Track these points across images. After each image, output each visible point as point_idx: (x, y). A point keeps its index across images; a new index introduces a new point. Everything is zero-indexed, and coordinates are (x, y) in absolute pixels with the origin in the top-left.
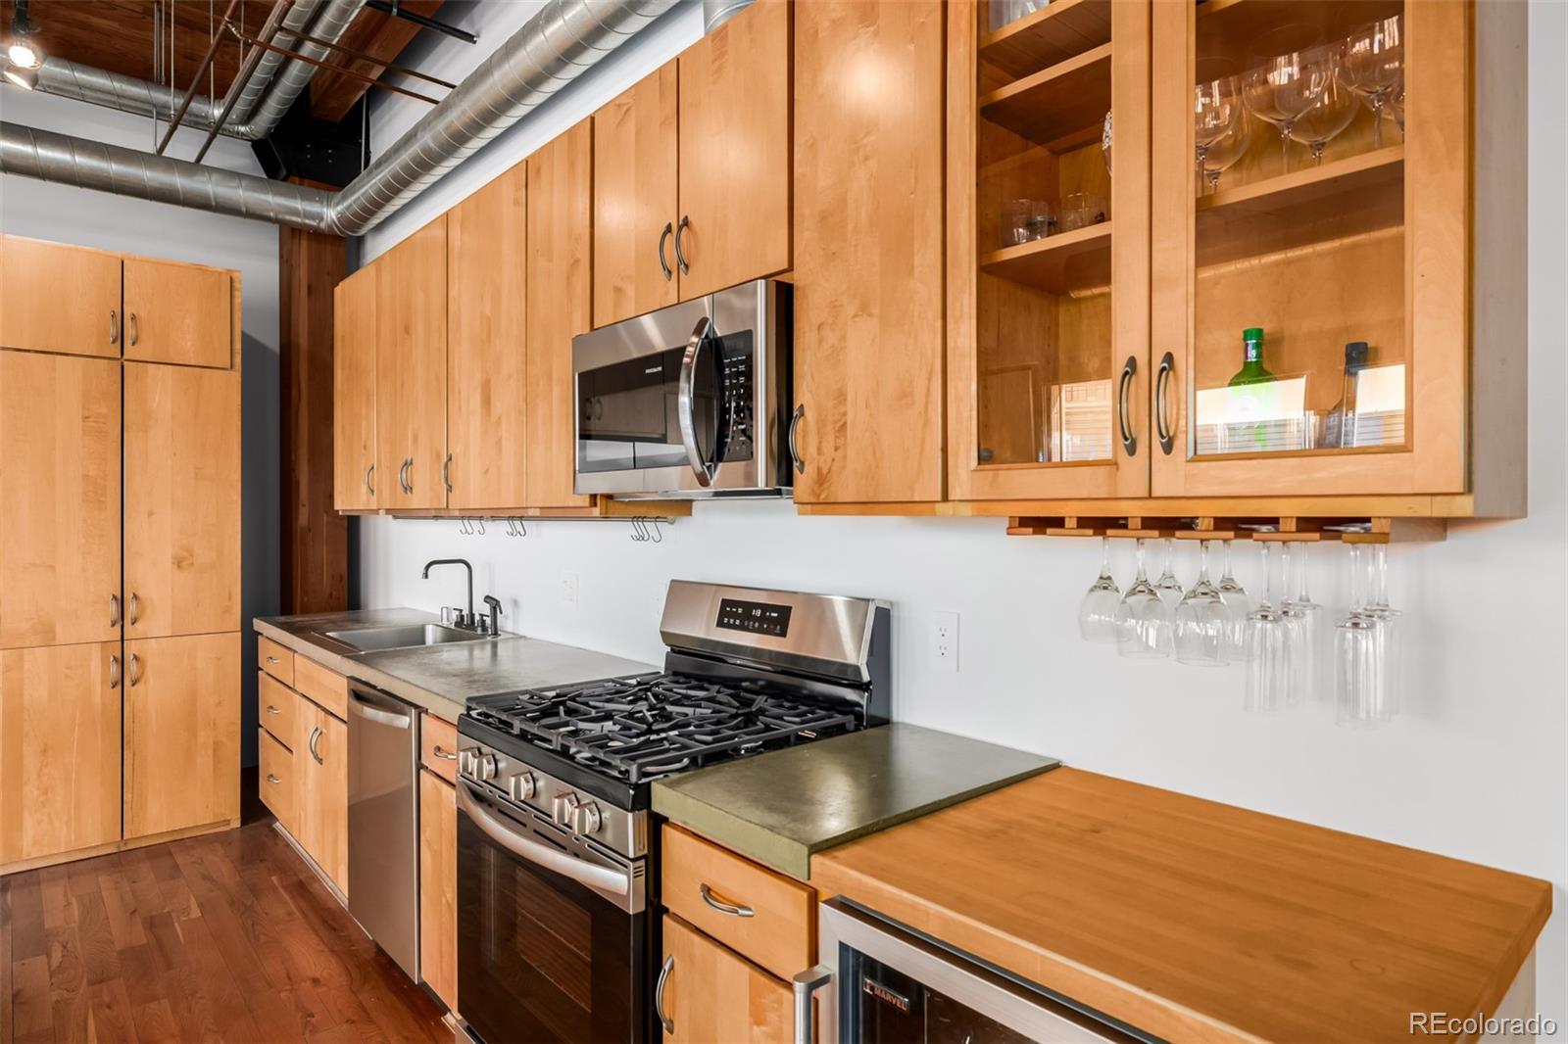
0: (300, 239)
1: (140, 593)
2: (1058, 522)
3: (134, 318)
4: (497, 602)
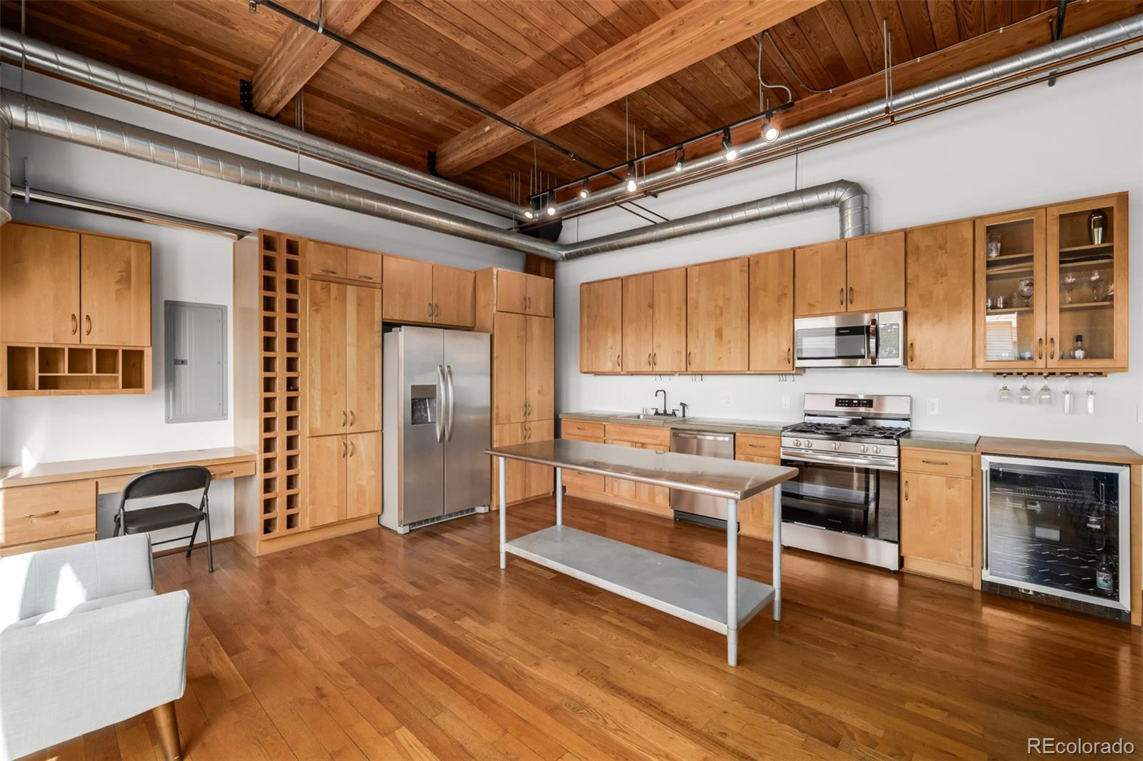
1: (531, 404)
3: (529, 298)
4: (686, 405)
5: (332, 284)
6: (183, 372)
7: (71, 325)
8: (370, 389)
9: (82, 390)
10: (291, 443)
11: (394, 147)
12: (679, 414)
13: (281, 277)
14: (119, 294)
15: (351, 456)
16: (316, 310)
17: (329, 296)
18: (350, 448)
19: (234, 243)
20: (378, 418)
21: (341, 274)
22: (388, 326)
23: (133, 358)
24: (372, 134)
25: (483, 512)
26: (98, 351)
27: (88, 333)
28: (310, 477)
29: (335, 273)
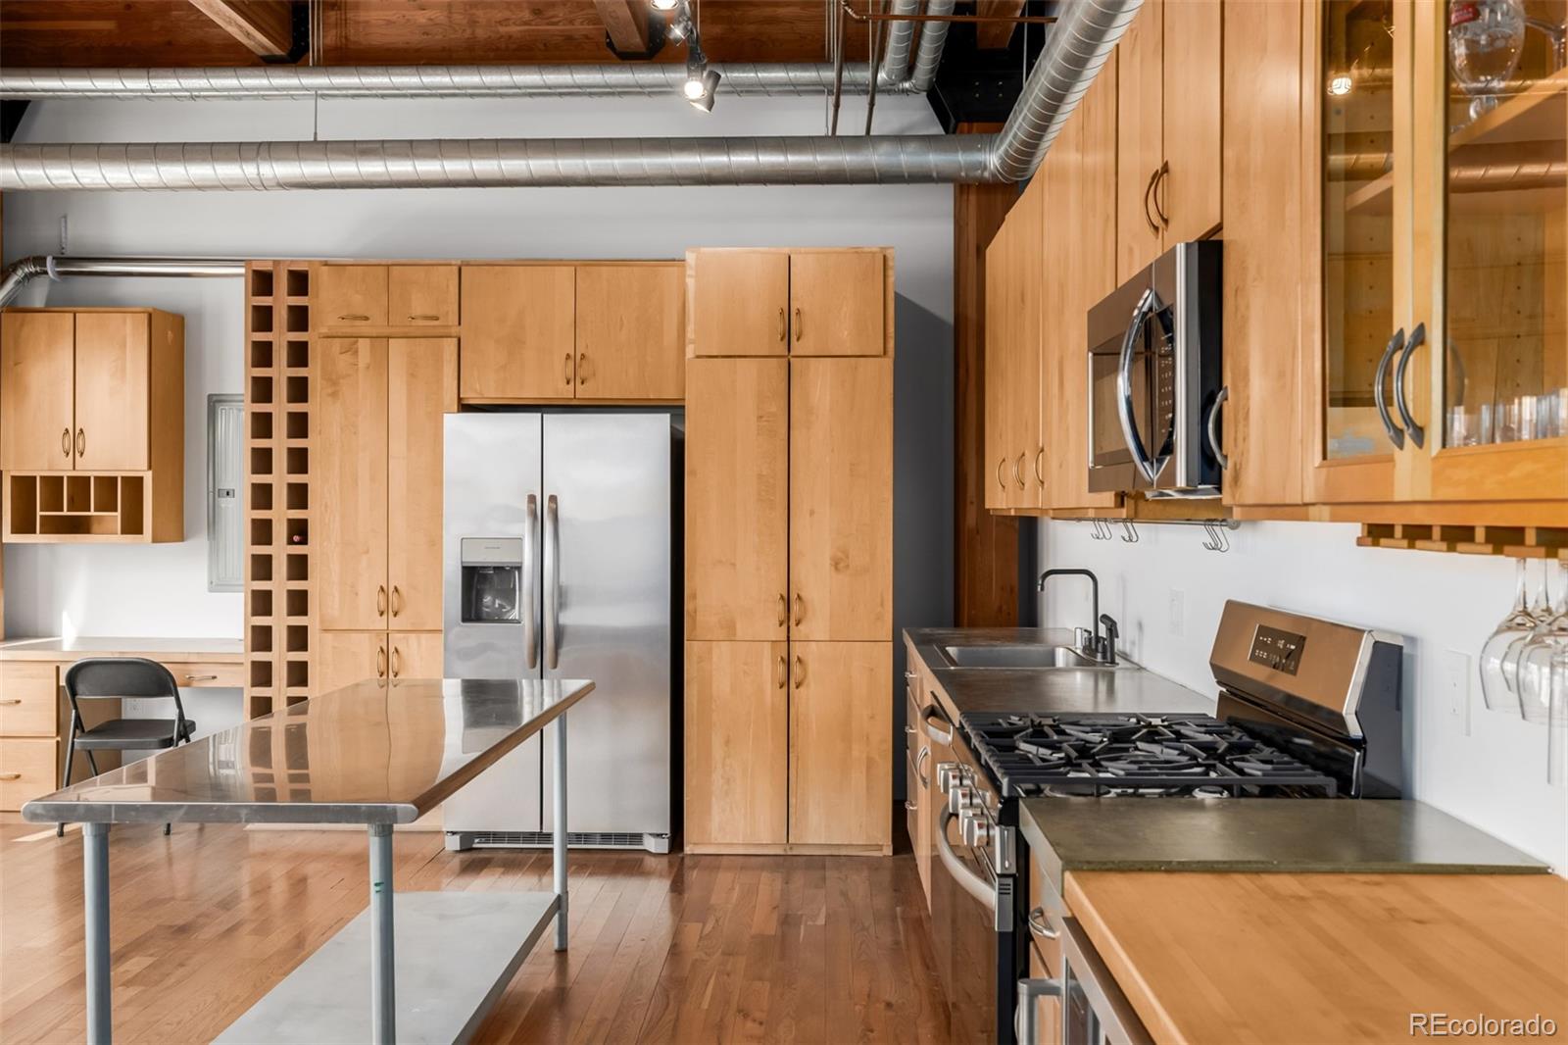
0: (968, 193)
1: (802, 594)
3: (798, 312)
5: (361, 341)
8: (434, 545)
10: (298, 639)
13: (281, 339)
16: (334, 395)
17: (356, 365)
18: (394, 660)
21: (378, 321)
25: (655, 850)
26: (96, 479)
27: (82, 453)
29: (366, 318)
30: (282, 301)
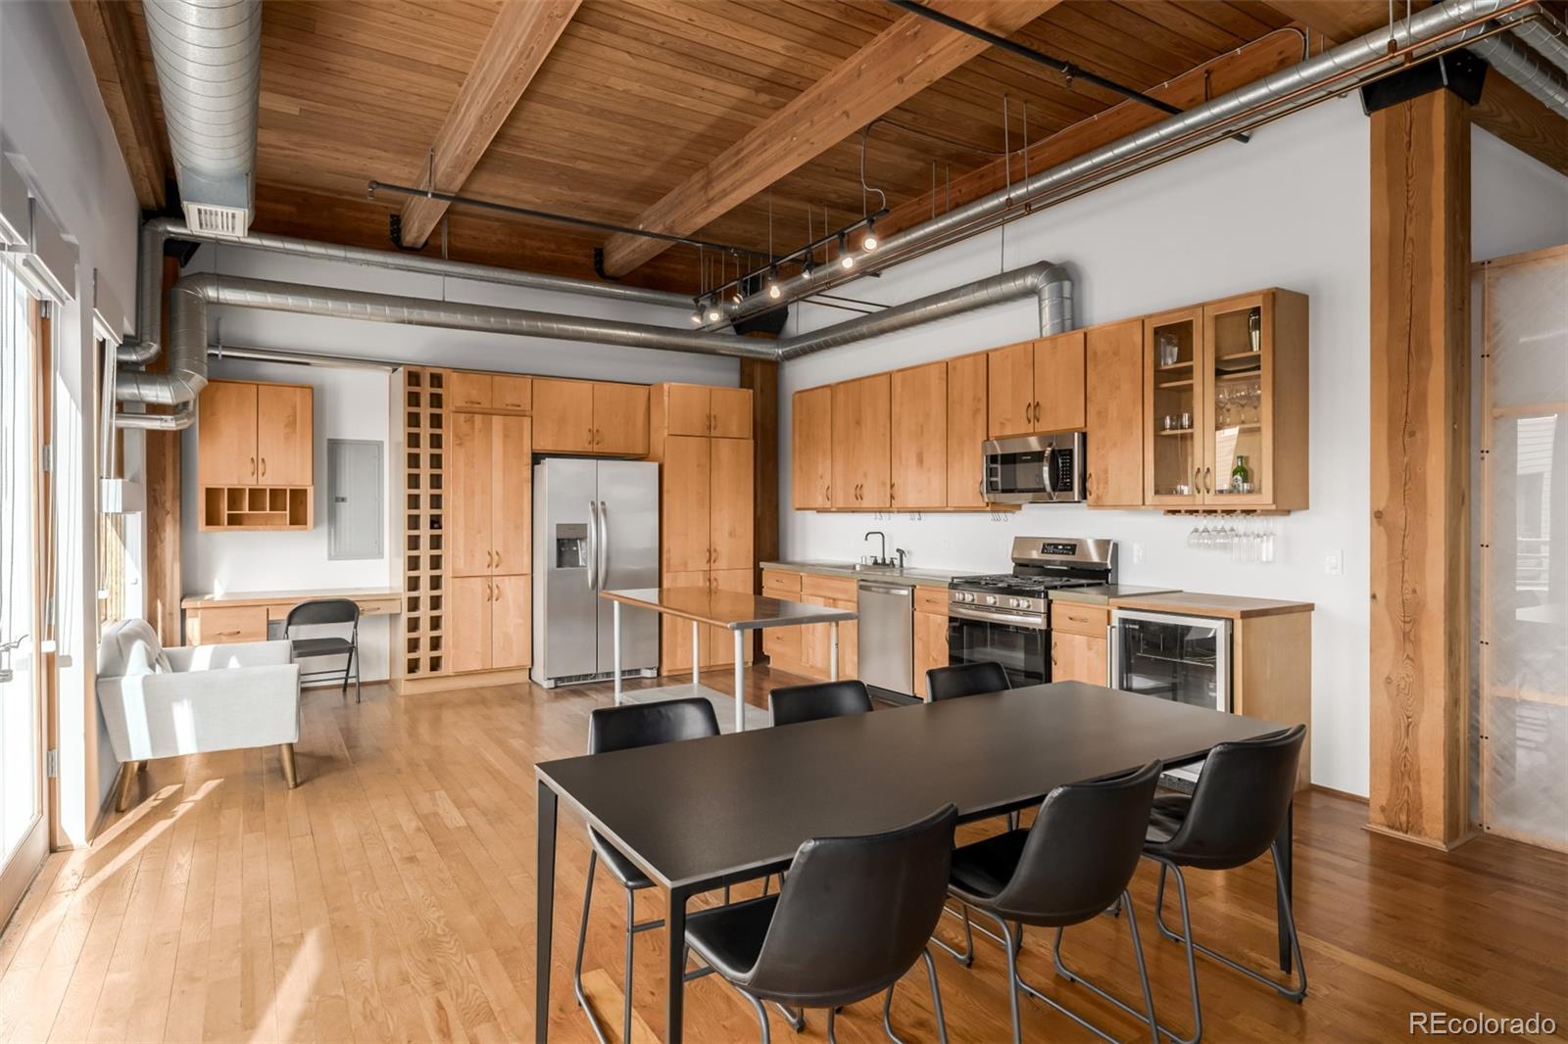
1: (717, 548)
2: (1179, 511)
3: (715, 417)
4: (903, 552)
5: (476, 416)
6: (345, 510)
7: (250, 468)
8: (518, 527)
9: (260, 527)
10: (436, 583)
11: (553, 251)
12: (897, 562)
13: (425, 411)
14: (287, 437)
15: (497, 600)
16: (460, 445)
17: (473, 429)
18: (496, 592)
19: (390, 377)
20: (527, 560)
21: (486, 405)
22: (537, 458)
23: (298, 495)
24: (527, 242)
25: (649, 676)
26: (271, 490)
27: (263, 474)
28: (453, 619)
29: (479, 403)
30: (426, 390)
